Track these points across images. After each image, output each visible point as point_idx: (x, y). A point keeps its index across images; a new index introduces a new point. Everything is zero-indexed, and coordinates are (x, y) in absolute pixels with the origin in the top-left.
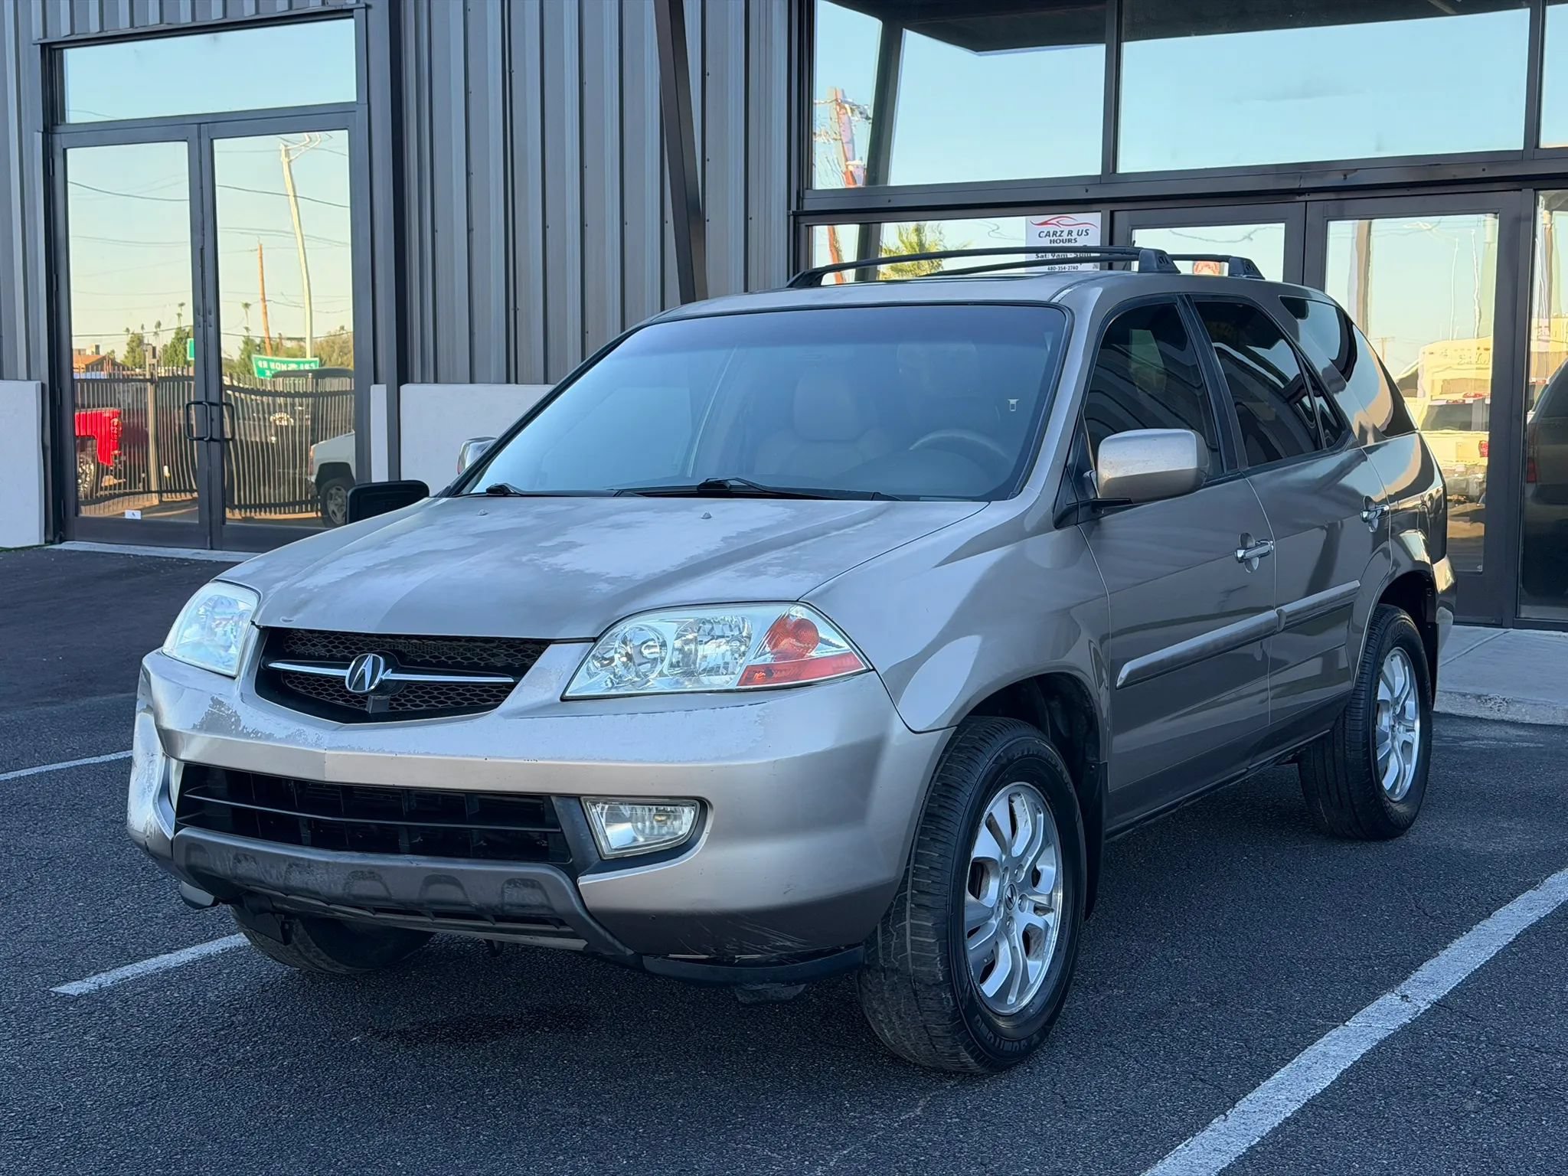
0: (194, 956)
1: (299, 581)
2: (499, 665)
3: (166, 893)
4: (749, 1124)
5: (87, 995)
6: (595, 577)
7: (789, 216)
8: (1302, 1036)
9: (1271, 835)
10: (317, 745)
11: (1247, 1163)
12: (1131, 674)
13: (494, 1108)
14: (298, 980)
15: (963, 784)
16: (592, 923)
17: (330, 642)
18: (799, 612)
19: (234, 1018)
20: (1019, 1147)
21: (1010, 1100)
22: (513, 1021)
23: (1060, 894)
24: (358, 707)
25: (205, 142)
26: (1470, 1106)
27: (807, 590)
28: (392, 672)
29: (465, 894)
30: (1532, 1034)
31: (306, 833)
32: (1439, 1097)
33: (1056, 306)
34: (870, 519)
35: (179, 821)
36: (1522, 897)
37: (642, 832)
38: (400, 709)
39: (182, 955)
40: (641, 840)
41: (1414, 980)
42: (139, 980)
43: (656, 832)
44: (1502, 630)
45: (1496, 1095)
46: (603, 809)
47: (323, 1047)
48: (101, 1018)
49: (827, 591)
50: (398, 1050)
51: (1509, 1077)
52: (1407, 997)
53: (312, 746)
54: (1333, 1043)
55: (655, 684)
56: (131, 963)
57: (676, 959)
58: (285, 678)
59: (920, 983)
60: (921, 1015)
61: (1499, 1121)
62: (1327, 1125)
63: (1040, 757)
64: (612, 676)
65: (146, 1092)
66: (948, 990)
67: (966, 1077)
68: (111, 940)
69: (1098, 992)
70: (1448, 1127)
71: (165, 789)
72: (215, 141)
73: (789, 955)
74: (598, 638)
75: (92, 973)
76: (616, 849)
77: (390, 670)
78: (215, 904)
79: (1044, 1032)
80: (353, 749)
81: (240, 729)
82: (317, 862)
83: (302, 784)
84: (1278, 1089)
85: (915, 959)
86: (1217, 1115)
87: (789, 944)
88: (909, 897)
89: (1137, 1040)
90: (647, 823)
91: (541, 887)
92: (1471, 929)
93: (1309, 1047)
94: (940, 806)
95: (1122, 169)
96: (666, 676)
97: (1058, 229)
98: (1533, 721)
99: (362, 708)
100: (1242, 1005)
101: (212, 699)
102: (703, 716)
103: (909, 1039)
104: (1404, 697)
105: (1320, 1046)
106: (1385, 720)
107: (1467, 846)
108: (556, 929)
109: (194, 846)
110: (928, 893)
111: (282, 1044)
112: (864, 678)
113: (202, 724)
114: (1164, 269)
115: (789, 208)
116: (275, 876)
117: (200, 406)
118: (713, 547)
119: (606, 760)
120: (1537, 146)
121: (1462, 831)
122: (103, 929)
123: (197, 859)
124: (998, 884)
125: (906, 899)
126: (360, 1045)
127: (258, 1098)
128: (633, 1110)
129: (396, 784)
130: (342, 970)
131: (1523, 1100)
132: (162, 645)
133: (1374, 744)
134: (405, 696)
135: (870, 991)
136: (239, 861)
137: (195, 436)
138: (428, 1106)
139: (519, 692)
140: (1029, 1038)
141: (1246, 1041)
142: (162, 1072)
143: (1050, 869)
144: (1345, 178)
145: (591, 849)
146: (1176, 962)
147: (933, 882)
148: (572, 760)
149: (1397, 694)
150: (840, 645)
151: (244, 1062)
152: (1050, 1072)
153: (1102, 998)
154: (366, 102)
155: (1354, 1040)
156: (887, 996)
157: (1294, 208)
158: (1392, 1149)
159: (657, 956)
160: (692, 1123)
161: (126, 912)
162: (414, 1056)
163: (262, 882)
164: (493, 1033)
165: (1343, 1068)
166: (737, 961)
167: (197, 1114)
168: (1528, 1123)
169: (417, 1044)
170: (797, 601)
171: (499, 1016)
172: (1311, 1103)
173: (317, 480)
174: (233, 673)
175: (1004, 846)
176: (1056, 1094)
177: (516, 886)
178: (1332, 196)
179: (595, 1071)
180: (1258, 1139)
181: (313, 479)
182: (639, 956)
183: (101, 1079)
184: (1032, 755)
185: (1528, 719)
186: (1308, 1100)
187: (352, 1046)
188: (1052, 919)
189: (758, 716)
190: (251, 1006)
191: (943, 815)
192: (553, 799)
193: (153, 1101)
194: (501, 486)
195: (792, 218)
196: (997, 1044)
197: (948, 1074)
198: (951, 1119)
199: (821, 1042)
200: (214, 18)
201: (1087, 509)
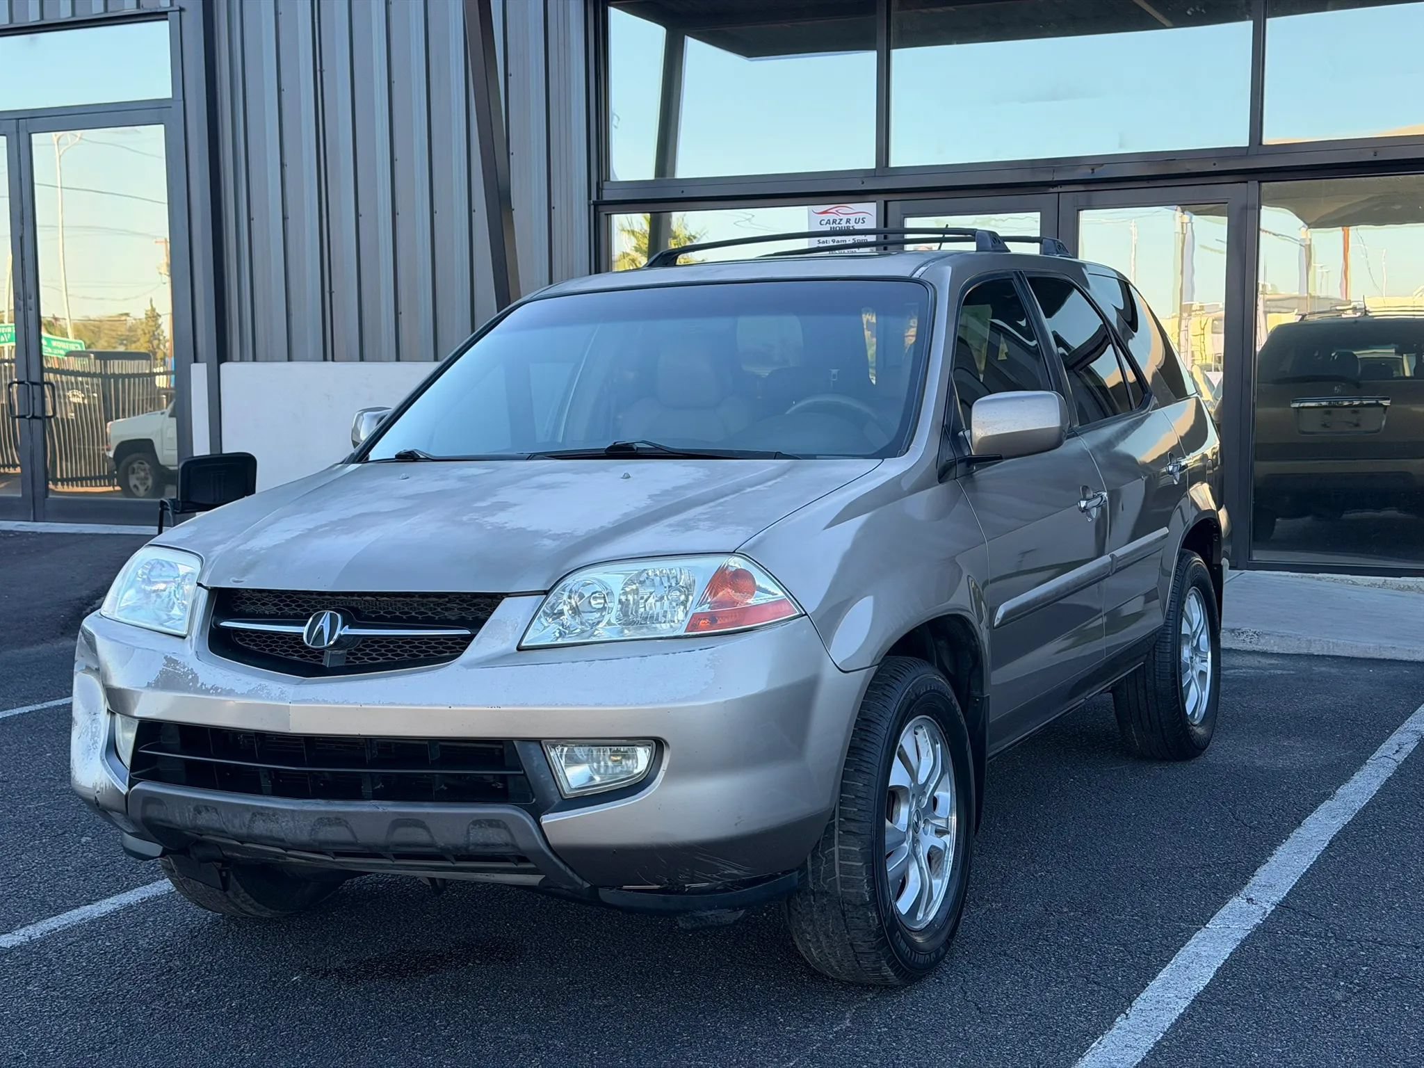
0: (115, 906)
1: (242, 544)
2: (453, 618)
3: (70, 847)
4: (695, 1042)
5: (19, 947)
6: (537, 534)
7: (589, 206)
8: (1172, 939)
9: (1086, 759)
10: (283, 699)
11: (1158, 1057)
12: (1006, 615)
13: (449, 1037)
14: (224, 925)
15: (881, 718)
16: (555, 860)
17: (281, 601)
18: (736, 563)
19: (171, 964)
20: (950, 1052)
21: (929, 1009)
22: (443, 956)
23: (954, 818)
24: (314, 661)
25: (23, 135)
26: (1339, 996)
27: (740, 543)
28: (349, 628)
29: (432, 837)
30: (1371, 929)
31: (266, 783)
32: (1309, 989)
33: (918, 281)
34: (779, 476)
35: (134, 776)
36: (1322, 807)
37: (598, 771)
38: (358, 662)
39: (103, 906)
40: (598, 779)
41: (1254, 885)
42: (68, 931)
43: (610, 771)
44: (1238, 572)
45: (1358, 985)
46: (562, 750)
47: (266, 987)
48: (39, 969)
49: (760, 541)
50: (340, 987)
51: (1365, 969)
52: (1251, 899)
53: (275, 699)
54: (1202, 944)
55: (603, 633)
56: (55, 915)
57: (630, 890)
58: (235, 636)
59: (848, 904)
60: (848, 933)
61: (1367, 1009)
62: (1218, 1019)
63: (939, 692)
64: (561, 628)
65: (104, 1037)
66: (874, 908)
67: (886, 989)
68: (28, 893)
69: (978, 906)
70: (1325, 1016)
71: (112, 747)
72: (33, 135)
73: (732, 882)
74: (549, 591)
75: (19, 926)
76: (576, 789)
77: (347, 626)
78: (162, 855)
79: (947, 944)
80: (318, 702)
81: (199, 685)
82: (282, 810)
83: (261, 736)
84: (1165, 986)
85: (844, 882)
86: (1119, 1014)
87: (735, 872)
88: (837, 824)
89: (1027, 949)
90: (602, 763)
91: (506, 828)
92: (1289, 836)
93: (1182, 949)
94: (861, 739)
95: (894, 163)
96: (614, 625)
97: (837, 218)
98: (1281, 651)
99: (319, 663)
100: (1110, 913)
101: (166, 657)
102: (657, 661)
103: (835, 956)
104: (1199, 632)
105: (1191, 947)
106: (1186, 653)
107: (1259, 763)
108: (515, 866)
109: (151, 799)
110: (854, 820)
111: (225, 986)
112: (799, 622)
113: (157, 681)
114: (997, 249)
115: (589, 198)
116: (237, 826)
117: (21, 385)
118: (643, 504)
119: (567, 705)
120: (1261, 143)
121: (1251, 750)
122: (17, 884)
123: (154, 812)
124: (908, 810)
125: (834, 827)
126: (302, 984)
127: (216, 1039)
128: (582, 1034)
129: (361, 734)
130: (267, 914)
131: (1383, 989)
132: (100, 607)
133: (1180, 674)
134: (360, 650)
135: (799, 913)
136: (200, 813)
137: (17, 414)
138: (385, 1039)
139: (479, 642)
140: (937, 951)
141: (1124, 945)
142: (114, 1018)
143: (945, 796)
144: (1093, 172)
145: (552, 790)
146: (1041, 876)
147: (859, 810)
148: (535, 706)
149: (1194, 629)
150: (775, 592)
151: (192, 1005)
152: (957, 981)
153: (984, 911)
154: (181, 98)
155: (1219, 941)
156: (816, 917)
157: (1048, 199)
158: (1283, 1038)
159: (612, 887)
160: (641, 1044)
161: (35, 866)
162: (357, 992)
163: (223, 831)
164: (428, 967)
165: (1217, 966)
166: (687, 890)
167: (161, 1057)
168: (1393, 1010)
169: (357, 980)
170: (734, 552)
171: (428, 951)
172: (1198, 999)
173: (115, 454)
174: (184, 633)
175: (913, 773)
176: (969, 1001)
177: (481, 827)
178: (1081, 188)
179: (536, 998)
180: (1161, 1035)
181: (111, 454)
182: (594, 889)
183: (56, 1027)
184: (934, 690)
185: (1276, 650)
186: (1195, 997)
187: (295, 984)
188: (948, 840)
189: (708, 660)
190: (184, 952)
191: (865, 748)
192: (516, 743)
193: (114, 1046)
194: (409, 452)
195: (592, 207)
196: (913, 957)
197: (866, 987)
198: (880, 1028)
199: (740, 963)
200: (31, 20)
201: (964, 464)
